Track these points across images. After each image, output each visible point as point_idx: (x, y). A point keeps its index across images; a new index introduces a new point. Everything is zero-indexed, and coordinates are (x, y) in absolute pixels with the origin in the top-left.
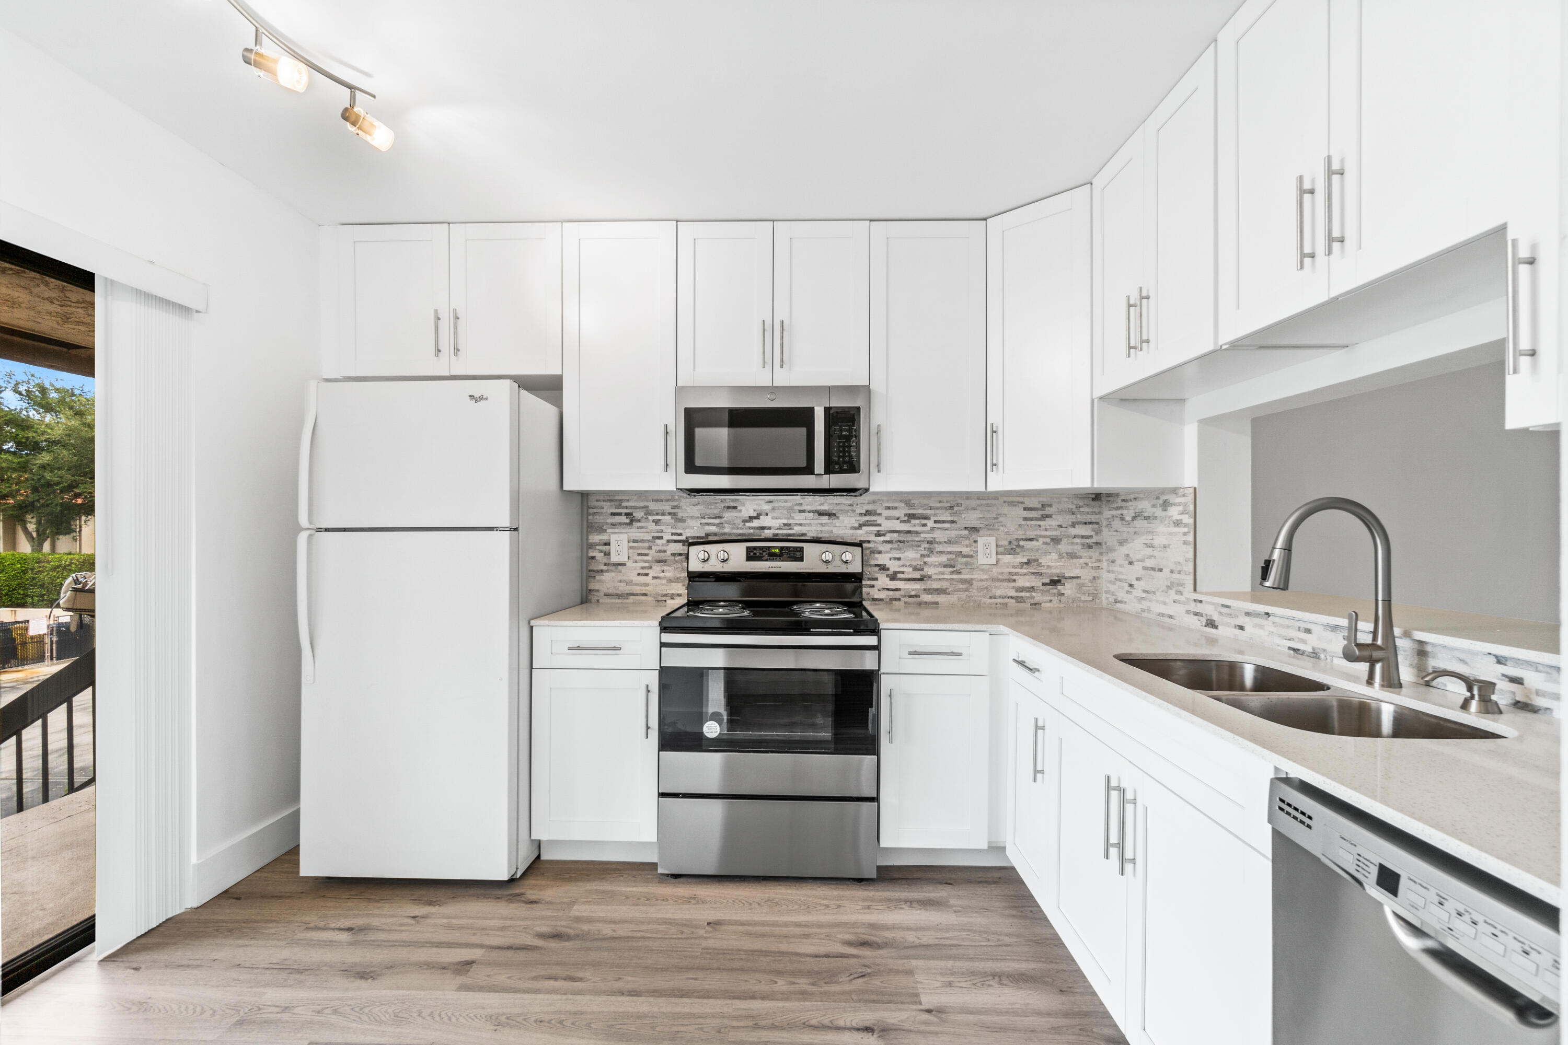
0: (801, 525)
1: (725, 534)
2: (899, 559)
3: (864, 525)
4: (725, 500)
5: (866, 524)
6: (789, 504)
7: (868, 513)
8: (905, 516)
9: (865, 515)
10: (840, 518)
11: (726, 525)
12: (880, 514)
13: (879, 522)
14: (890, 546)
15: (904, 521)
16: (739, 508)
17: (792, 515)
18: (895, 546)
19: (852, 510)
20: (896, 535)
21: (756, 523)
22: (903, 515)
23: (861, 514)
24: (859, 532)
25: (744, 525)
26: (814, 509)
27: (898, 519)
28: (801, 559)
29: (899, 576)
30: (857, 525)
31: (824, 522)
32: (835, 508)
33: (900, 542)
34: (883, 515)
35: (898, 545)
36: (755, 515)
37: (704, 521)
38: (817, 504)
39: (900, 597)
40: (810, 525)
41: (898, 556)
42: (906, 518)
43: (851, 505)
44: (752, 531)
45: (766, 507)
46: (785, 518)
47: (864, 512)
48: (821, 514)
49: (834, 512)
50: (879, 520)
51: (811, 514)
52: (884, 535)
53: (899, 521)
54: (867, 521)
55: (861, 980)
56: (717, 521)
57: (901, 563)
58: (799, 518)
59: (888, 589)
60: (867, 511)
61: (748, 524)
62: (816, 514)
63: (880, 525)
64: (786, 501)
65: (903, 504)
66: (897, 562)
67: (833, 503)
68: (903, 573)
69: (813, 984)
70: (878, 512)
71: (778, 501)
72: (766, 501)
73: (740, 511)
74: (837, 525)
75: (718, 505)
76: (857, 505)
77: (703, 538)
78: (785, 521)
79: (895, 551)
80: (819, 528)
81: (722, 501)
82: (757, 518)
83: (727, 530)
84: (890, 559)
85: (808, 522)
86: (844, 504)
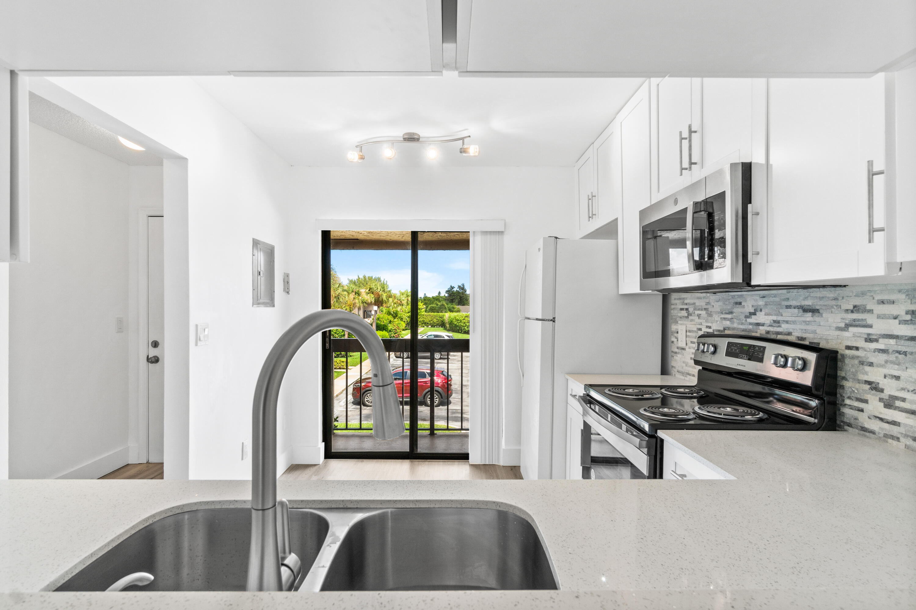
0: (787, 322)
1: (734, 329)
2: (898, 378)
3: (852, 325)
4: (734, 296)
5: (853, 324)
6: (777, 299)
7: (856, 309)
8: (906, 314)
9: (852, 312)
10: (824, 315)
11: (735, 320)
12: (871, 311)
13: (869, 322)
14: (883, 357)
15: (906, 322)
16: (743, 304)
17: (781, 311)
18: (892, 357)
19: (837, 306)
20: (892, 342)
21: (753, 320)
22: (903, 313)
23: (847, 311)
24: (846, 334)
25: (746, 321)
26: (799, 304)
27: (895, 318)
28: (761, 360)
29: (898, 403)
30: (843, 325)
31: (808, 319)
32: (819, 303)
33: (899, 352)
34: (874, 312)
35: (897, 357)
36: (752, 311)
37: (723, 316)
38: (801, 298)
39: (899, 436)
40: (794, 322)
41: (896, 373)
42: (908, 317)
43: (836, 299)
44: (751, 327)
45: (761, 303)
46: (775, 315)
47: (851, 307)
48: (805, 310)
49: (817, 307)
50: (870, 319)
51: (796, 311)
52: (876, 341)
53: (897, 321)
54: (854, 320)
56: (729, 316)
57: (901, 384)
58: (788, 314)
59: (881, 419)
60: (855, 307)
61: (749, 320)
62: (801, 310)
63: (871, 326)
64: (775, 296)
65: (903, 296)
66: (894, 382)
67: (817, 297)
68: (904, 400)
70: (868, 308)
71: (769, 296)
72: (761, 296)
73: (744, 307)
74: (822, 324)
75: (730, 301)
76: (843, 298)
77: (722, 331)
78: (775, 318)
79: (891, 365)
80: (804, 327)
81: (733, 297)
82: (754, 314)
83: (735, 325)
84: (885, 377)
85: (793, 319)
86: (828, 298)
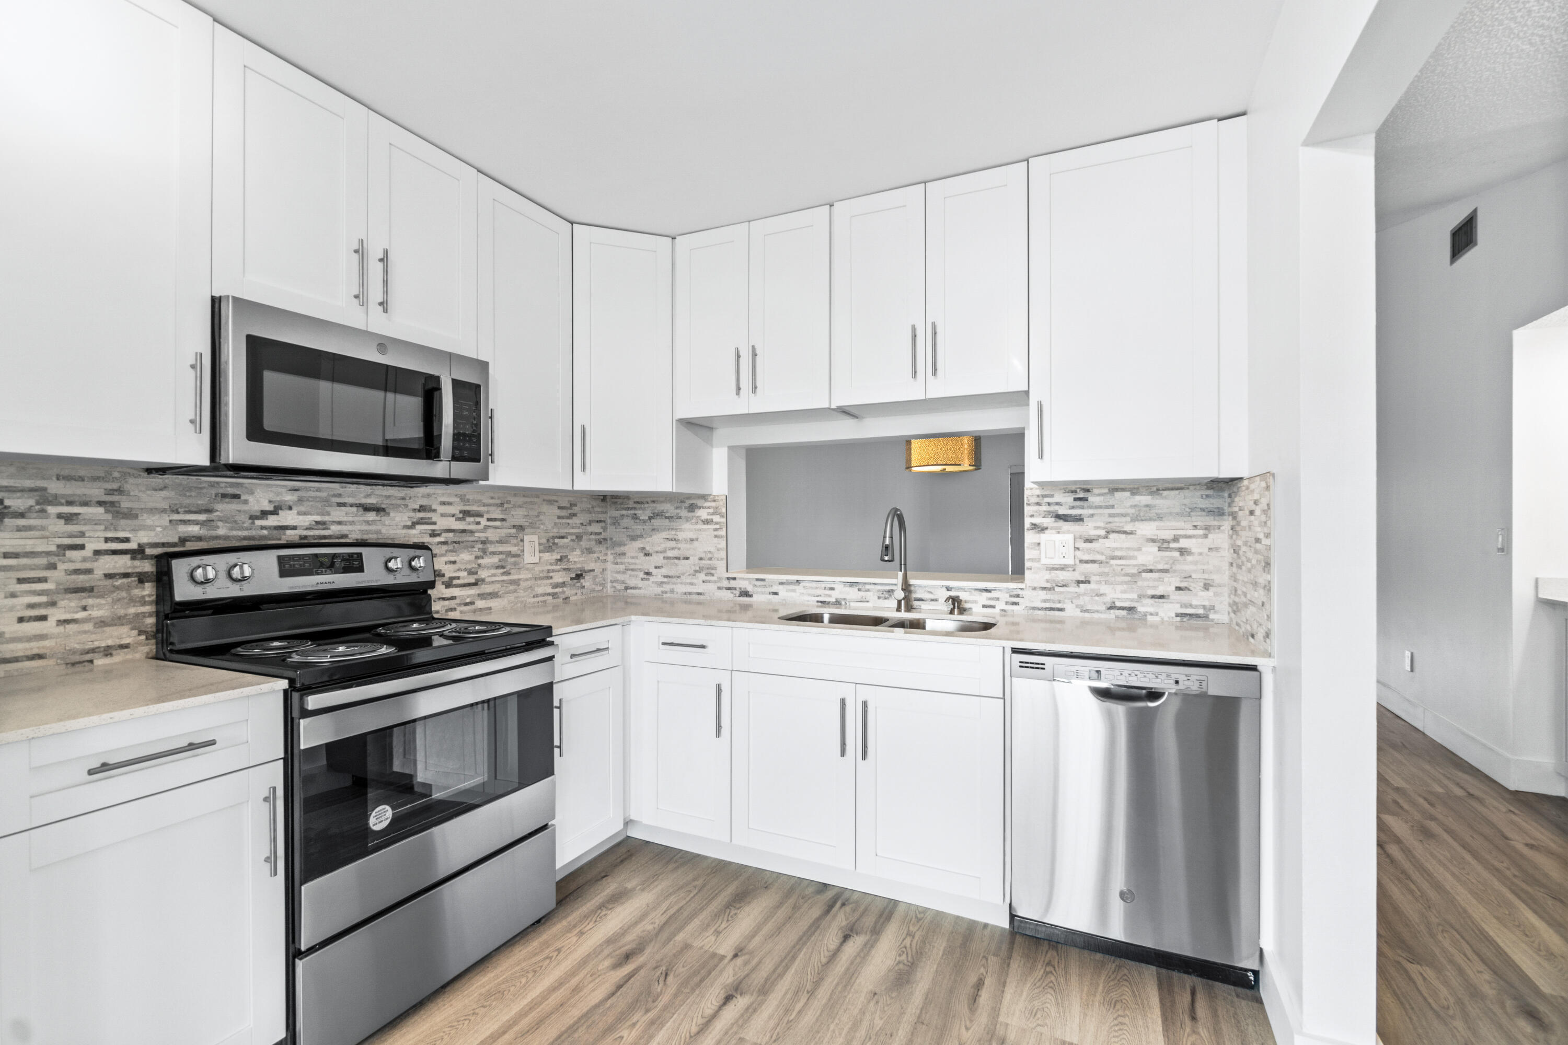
0: (340, 523)
1: (217, 537)
2: (454, 562)
3: (418, 523)
4: (218, 483)
5: (421, 522)
6: (324, 494)
7: (422, 509)
8: (460, 513)
9: (419, 511)
10: (392, 514)
11: (220, 524)
12: (435, 511)
13: (434, 519)
14: (445, 548)
15: (458, 519)
16: (243, 497)
17: (328, 509)
18: (451, 547)
19: (404, 505)
20: (451, 535)
21: (272, 521)
22: (458, 512)
23: (414, 510)
24: (413, 532)
25: (253, 523)
26: (357, 502)
27: (453, 516)
28: (361, 569)
29: (455, 582)
30: (409, 523)
31: (371, 519)
32: (385, 502)
33: (455, 542)
34: (438, 511)
35: (454, 547)
36: (269, 507)
37: (176, 517)
38: (362, 495)
39: (456, 606)
40: (352, 523)
41: (453, 559)
42: (461, 516)
43: (403, 499)
44: (265, 532)
45: (289, 498)
46: (318, 514)
47: (418, 507)
48: (367, 509)
49: (383, 506)
50: (435, 517)
51: (354, 509)
52: (439, 535)
53: (454, 518)
54: (422, 518)
55: (670, 979)
56: (202, 517)
57: (456, 566)
58: (338, 514)
59: (444, 599)
60: (421, 506)
61: (259, 523)
62: (361, 509)
63: (435, 523)
64: (319, 490)
65: (458, 500)
66: (451, 567)
67: (382, 495)
68: (458, 578)
69: (647, 1011)
70: (433, 507)
71: (307, 489)
72: (289, 488)
73: (246, 502)
74: (387, 523)
75: (205, 491)
76: (410, 498)
77: (174, 545)
78: (318, 518)
79: (450, 553)
80: (364, 527)
81: (212, 485)
82: (275, 512)
83: (222, 531)
84: (446, 563)
85: (350, 519)
86: (396, 497)
